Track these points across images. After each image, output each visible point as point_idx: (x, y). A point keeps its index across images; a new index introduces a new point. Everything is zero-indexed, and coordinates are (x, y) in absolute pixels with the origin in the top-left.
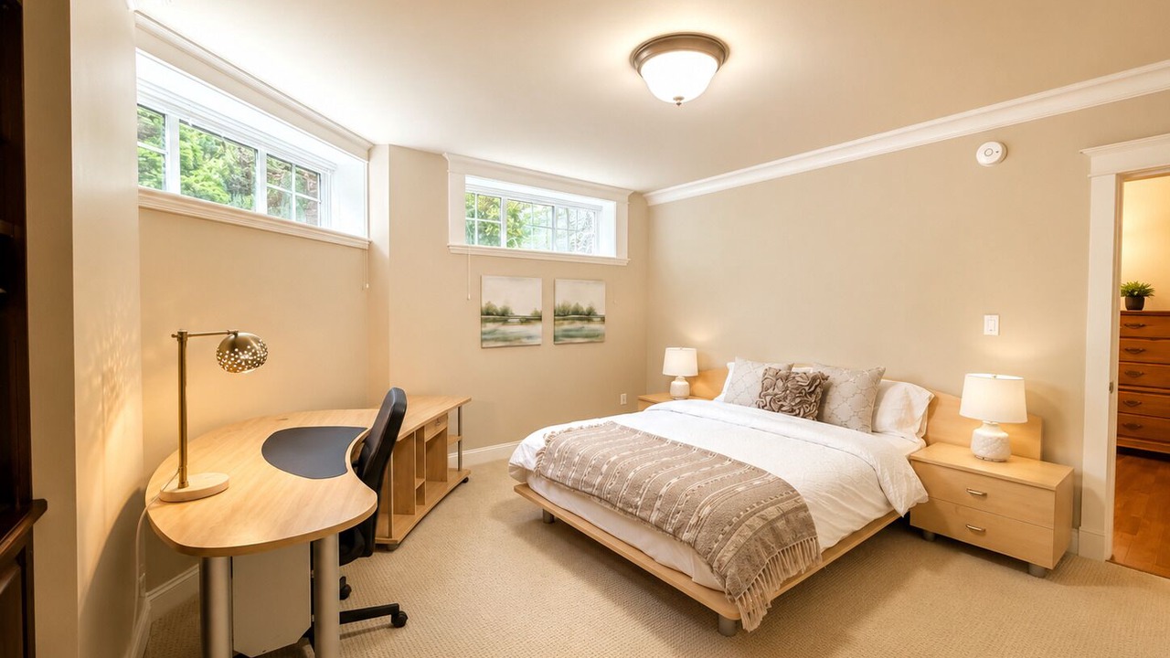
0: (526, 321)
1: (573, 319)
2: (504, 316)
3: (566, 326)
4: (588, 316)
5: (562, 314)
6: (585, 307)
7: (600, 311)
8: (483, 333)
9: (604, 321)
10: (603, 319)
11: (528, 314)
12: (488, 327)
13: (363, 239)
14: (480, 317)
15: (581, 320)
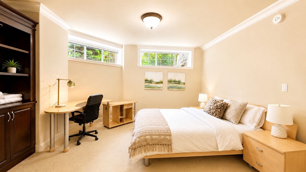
0: (157, 83)
1: (173, 83)
2: (151, 82)
3: (171, 85)
4: (179, 82)
5: (170, 82)
6: (177, 80)
7: (183, 81)
8: (145, 86)
9: (185, 84)
10: (184, 84)
11: (158, 81)
12: (147, 84)
13: (120, 65)
14: (145, 82)
15: (176, 83)
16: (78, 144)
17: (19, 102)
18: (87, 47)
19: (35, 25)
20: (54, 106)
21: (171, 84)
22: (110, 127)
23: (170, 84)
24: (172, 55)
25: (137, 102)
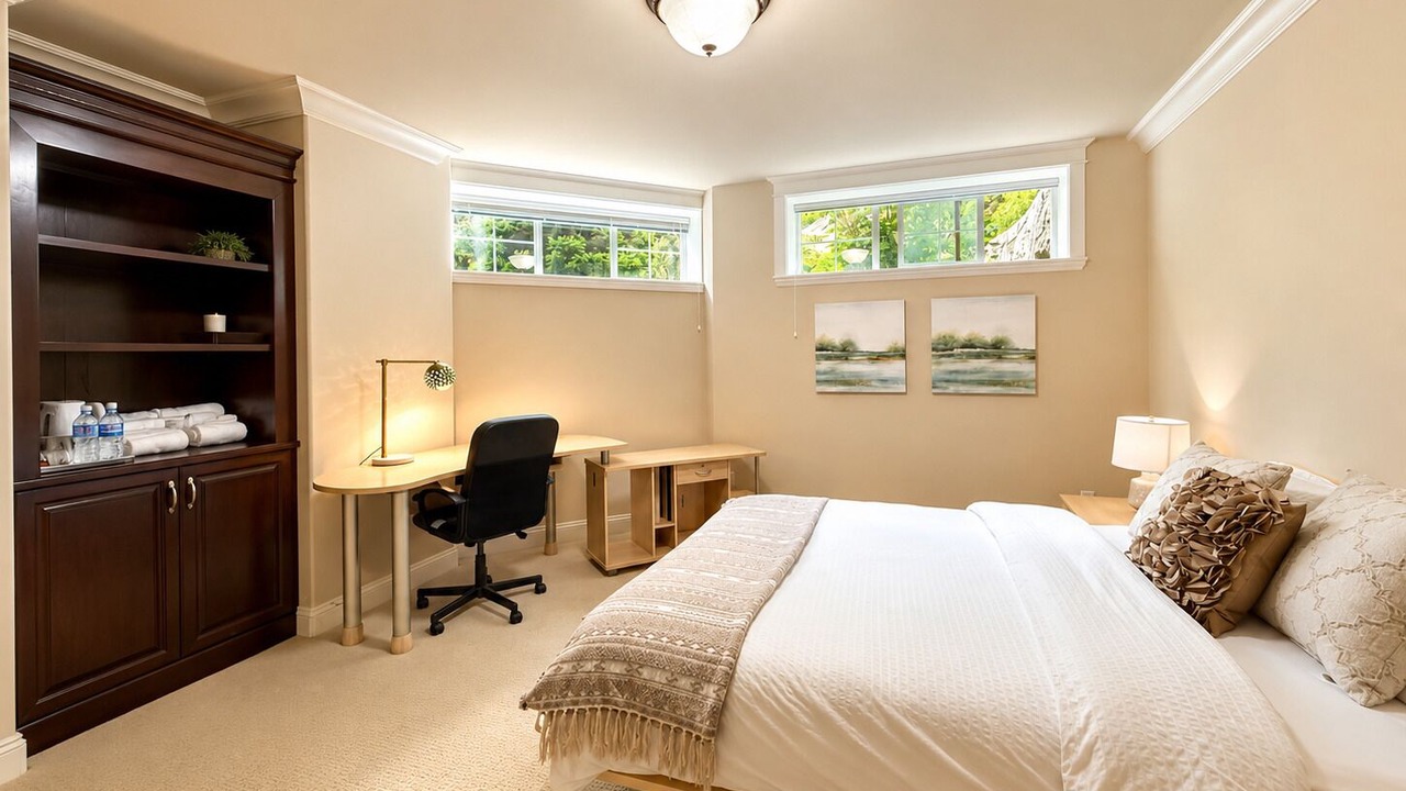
0: (878, 357)
1: (961, 355)
2: (846, 352)
3: (949, 365)
4: (998, 349)
5: (944, 348)
7: (1023, 339)
8: (818, 373)
9: (1035, 357)
10: (1032, 356)
11: (882, 348)
12: (825, 365)
13: (695, 284)
14: (818, 358)
15: (978, 356)
16: (435, 630)
17: (235, 442)
18: (545, 221)
19: (290, 160)
20: (370, 461)
21: (951, 359)
22: (608, 567)
23: (943, 359)
24: (958, 203)
25: (765, 454)
